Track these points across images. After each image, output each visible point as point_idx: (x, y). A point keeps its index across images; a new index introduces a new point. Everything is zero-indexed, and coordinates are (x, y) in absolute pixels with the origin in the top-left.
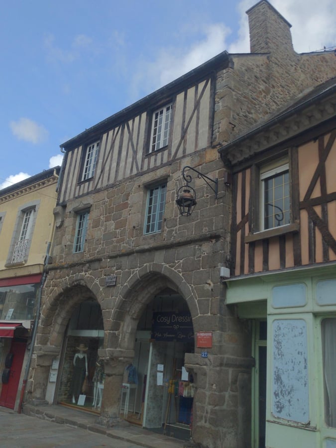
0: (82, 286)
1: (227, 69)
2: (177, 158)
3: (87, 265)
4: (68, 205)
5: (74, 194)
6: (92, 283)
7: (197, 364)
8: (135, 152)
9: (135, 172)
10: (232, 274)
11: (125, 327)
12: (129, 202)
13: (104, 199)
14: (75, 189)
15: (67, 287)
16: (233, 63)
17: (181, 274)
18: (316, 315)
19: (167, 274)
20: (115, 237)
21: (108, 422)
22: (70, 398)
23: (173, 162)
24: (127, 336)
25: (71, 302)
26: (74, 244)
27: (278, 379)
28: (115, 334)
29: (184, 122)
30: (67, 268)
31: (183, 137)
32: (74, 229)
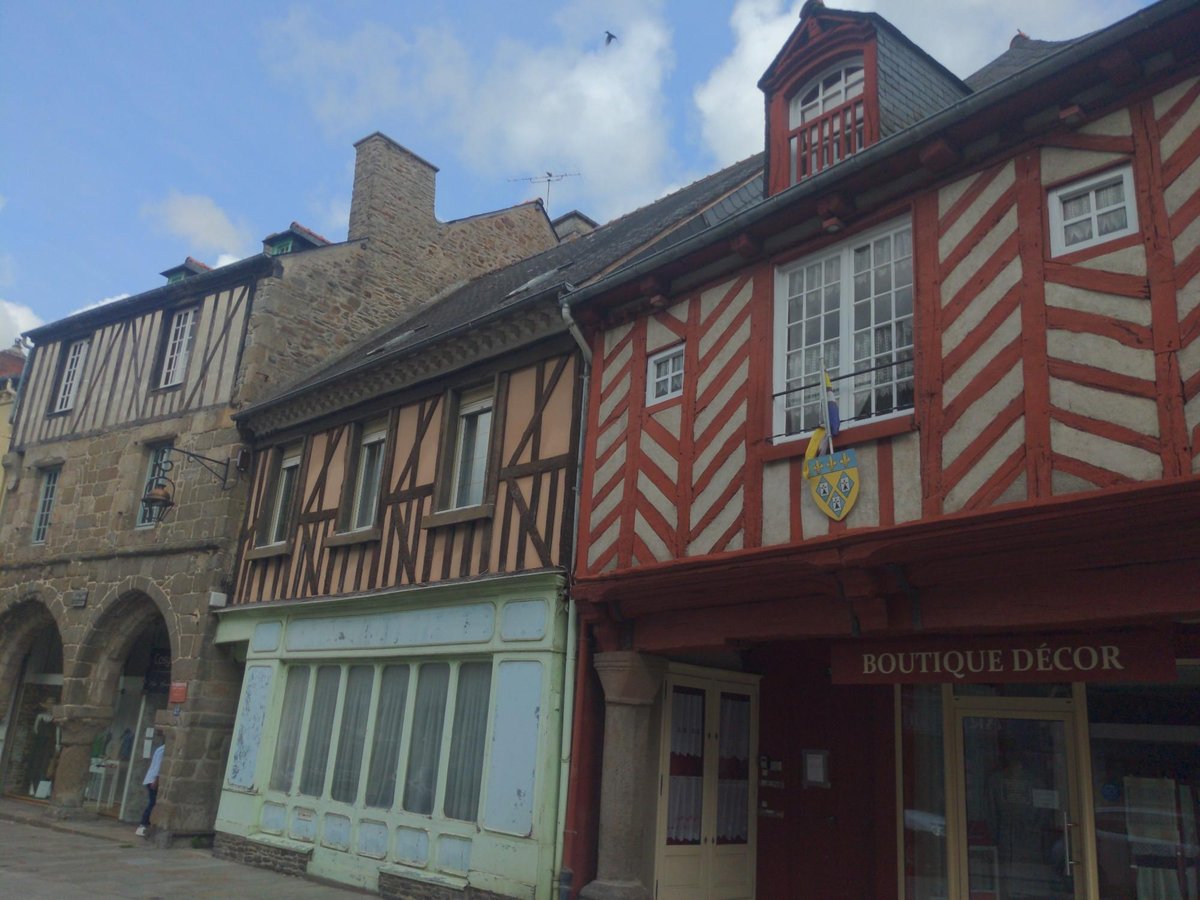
0: (38, 603)
1: (271, 278)
2: (190, 408)
3: (48, 568)
4: (27, 453)
5: (40, 436)
6: (54, 598)
7: (168, 724)
8: (138, 380)
9: (133, 417)
10: (229, 602)
11: (99, 673)
12: (119, 468)
13: (84, 455)
14: (42, 424)
15: (15, 603)
16: (282, 269)
17: (169, 598)
18: (283, 662)
19: (153, 596)
20: (94, 526)
21: (59, 813)
22: (26, 788)
23: (185, 413)
24: (101, 686)
25: (25, 628)
26: (35, 527)
27: (240, 739)
28: (81, 682)
29: (207, 348)
30: (17, 569)
31: (203, 376)
32: (35, 499)
